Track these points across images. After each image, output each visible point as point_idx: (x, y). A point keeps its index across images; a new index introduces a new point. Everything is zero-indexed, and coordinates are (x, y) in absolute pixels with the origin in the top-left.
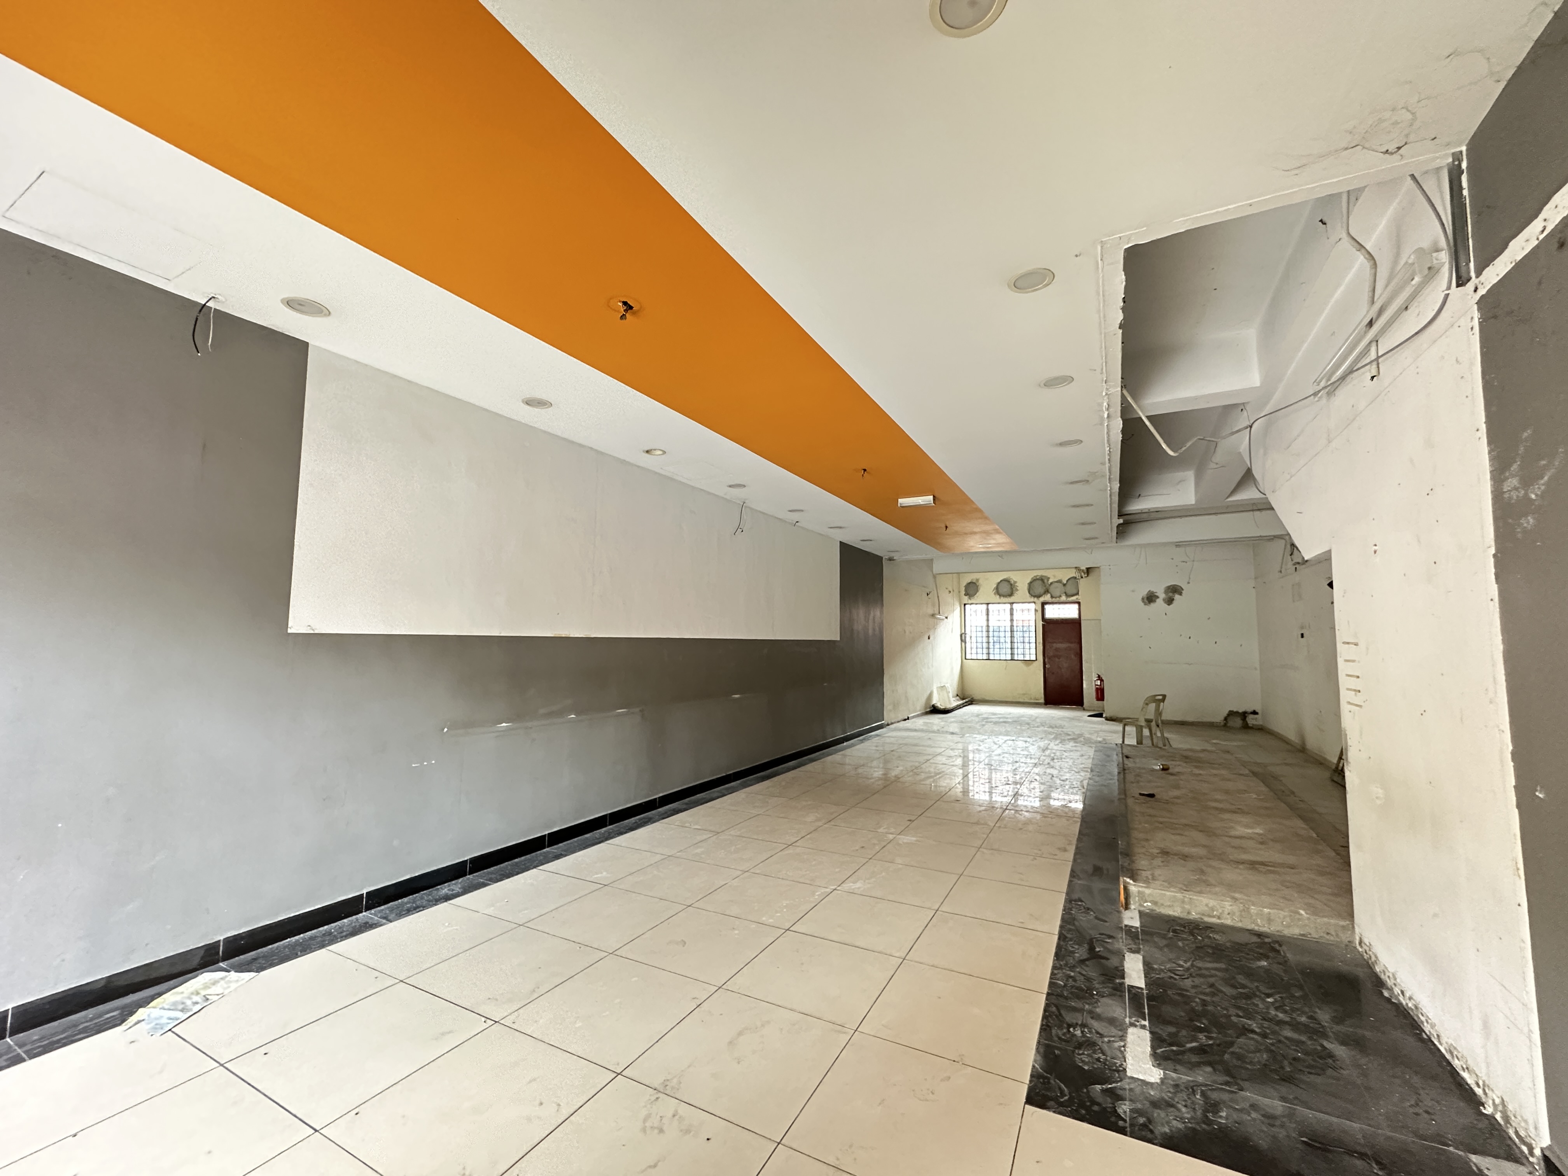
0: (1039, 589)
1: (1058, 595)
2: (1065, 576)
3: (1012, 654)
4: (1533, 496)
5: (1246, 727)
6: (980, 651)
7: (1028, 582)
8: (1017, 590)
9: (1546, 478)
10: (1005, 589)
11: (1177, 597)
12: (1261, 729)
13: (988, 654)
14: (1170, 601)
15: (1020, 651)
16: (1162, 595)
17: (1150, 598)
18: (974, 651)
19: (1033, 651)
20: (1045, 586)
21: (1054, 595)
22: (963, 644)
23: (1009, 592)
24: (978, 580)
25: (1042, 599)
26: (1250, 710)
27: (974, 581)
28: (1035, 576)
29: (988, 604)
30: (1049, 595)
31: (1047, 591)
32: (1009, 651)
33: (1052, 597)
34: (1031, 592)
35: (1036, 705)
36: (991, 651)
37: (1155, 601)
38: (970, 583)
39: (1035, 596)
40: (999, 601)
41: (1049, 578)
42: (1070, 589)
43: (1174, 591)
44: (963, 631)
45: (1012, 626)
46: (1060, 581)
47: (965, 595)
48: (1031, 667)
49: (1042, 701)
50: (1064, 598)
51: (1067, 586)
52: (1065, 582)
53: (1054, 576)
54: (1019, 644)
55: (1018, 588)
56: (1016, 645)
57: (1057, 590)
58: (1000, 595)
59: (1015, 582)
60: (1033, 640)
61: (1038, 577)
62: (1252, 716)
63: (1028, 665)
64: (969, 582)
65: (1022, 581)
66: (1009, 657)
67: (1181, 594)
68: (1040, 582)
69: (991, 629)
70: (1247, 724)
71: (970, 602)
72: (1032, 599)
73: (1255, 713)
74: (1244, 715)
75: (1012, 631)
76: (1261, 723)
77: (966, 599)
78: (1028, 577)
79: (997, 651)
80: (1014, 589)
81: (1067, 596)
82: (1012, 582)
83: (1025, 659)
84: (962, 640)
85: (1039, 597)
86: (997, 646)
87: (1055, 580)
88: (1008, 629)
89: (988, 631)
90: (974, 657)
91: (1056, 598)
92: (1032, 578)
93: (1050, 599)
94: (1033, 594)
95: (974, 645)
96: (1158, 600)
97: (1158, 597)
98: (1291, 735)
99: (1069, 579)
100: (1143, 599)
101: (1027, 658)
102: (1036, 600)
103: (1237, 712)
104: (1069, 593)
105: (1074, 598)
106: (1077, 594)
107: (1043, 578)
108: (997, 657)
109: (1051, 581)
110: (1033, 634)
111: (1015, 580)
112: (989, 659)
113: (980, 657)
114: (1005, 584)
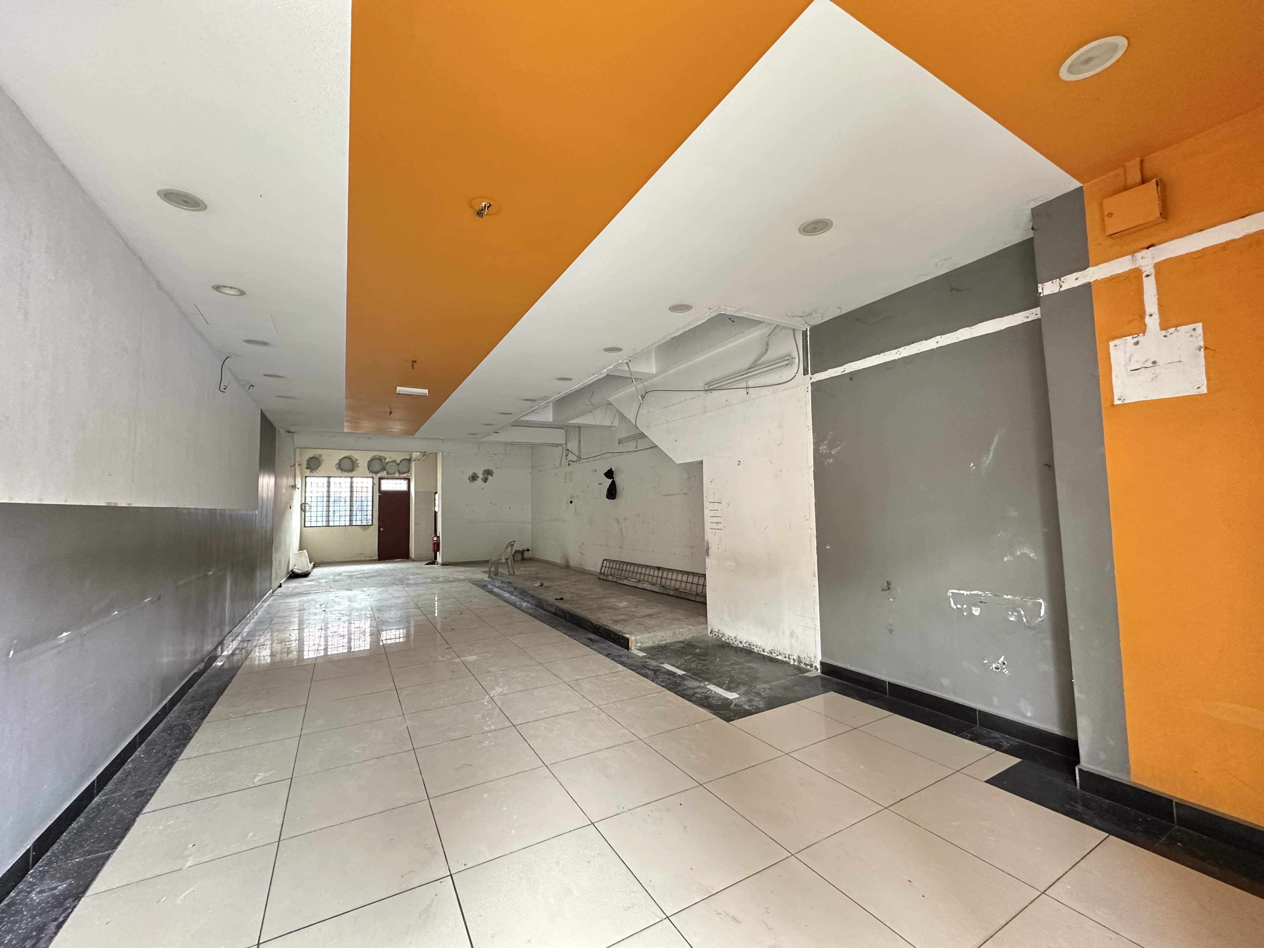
0: (378, 467)
1: (392, 472)
2: (398, 458)
3: (351, 520)
4: (833, 453)
5: (523, 559)
6: (319, 519)
7: (368, 460)
8: (358, 466)
9: (839, 448)
10: (347, 464)
11: (490, 477)
12: (531, 559)
13: (328, 521)
14: (485, 480)
15: (359, 518)
16: (481, 476)
17: (474, 478)
18: (314, 519)
19: (370, 517)
20: (383, 464)
21: (389, 472)
22: (303, 513)
23: (351, 468)
24: (320, 456)
25: (379, 475)
26: (525, 548)
27: (317, 456)
28: (374, 456)
29: (329, 477)
30: (385, 472)
31: (383, 469)
32: (348, 518)
33: (388, 473)
34: (370, 469)
35: (371, 561)
36: (331, 518)
37: (477, 480)
38: (312, 458)
39: (373, 473)
40: (341, 475)
41: (386, 458)
42: (403, 468)
43: (488, 473)
44: (304, 502)
45: (351, 497)
46: (394, 461)
47: (307, 468)
48: (368, 530)
49: (377, 558)
50: (397, 475)
51: (401, 465)
52: (399, 462)
53: (390, 457)
54: (358, 512)
55: (359, 465)
56: (354, 513)
57: (392, 468)
58: (342, 470)
59: (357, 460)
60: (370, 508)
61: (377, 457)
62: (526, 552)
63: (365, 529)
64: (312, 456)
65: (362, 459)
66: (348, 523)
67: (492, 475)
68: (378, 461)
69: (332, 499)
70: (524, 558)
71: (312, 474)
72: (371, 475)
73: (528, 550)
74: (522, 552)
75: (351, 501)
76: (531, 556)
77: (307, 472)
78: (369, 455)
79: (337, 519)
80: (355, 465)
81: (400, 473)
82: (354, 460)
83: (362, 524)
84: (301, 509)
85: (376, 473)
86: (337, 514)
87: (391, 460)
88: (348, 499)
89: (328, 501)
90: (314, 524)
91: (391, 474)
92: (372, 458)
93: (386, 475)
94: (372, 471)
95: (314, 514)
96: (478, 479)
97: (478, 477)
98: (558, 560)
99: (402, 460)
100: (469, 478)
101: (364, 523)
102: (374, 475)
103: (519, 551)
104: (401, 471)
105: (405, 475)
106: (408, 472)
107: (381, 458)
108: (337, 524)
109: (387, 461)
110: (370, 503)
111: (356, 458)
112: (329, 526)
113: (320, 524)
114: (347, 461)
